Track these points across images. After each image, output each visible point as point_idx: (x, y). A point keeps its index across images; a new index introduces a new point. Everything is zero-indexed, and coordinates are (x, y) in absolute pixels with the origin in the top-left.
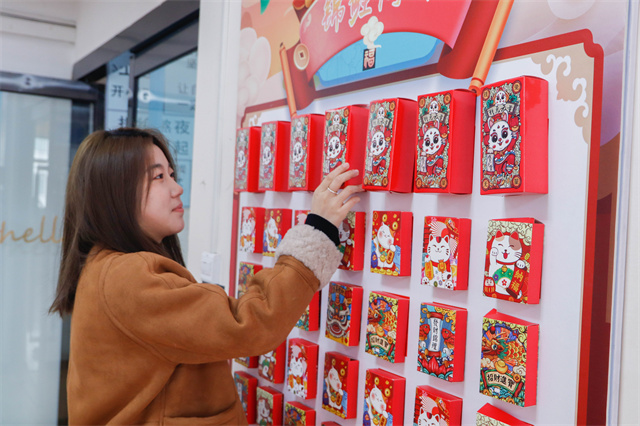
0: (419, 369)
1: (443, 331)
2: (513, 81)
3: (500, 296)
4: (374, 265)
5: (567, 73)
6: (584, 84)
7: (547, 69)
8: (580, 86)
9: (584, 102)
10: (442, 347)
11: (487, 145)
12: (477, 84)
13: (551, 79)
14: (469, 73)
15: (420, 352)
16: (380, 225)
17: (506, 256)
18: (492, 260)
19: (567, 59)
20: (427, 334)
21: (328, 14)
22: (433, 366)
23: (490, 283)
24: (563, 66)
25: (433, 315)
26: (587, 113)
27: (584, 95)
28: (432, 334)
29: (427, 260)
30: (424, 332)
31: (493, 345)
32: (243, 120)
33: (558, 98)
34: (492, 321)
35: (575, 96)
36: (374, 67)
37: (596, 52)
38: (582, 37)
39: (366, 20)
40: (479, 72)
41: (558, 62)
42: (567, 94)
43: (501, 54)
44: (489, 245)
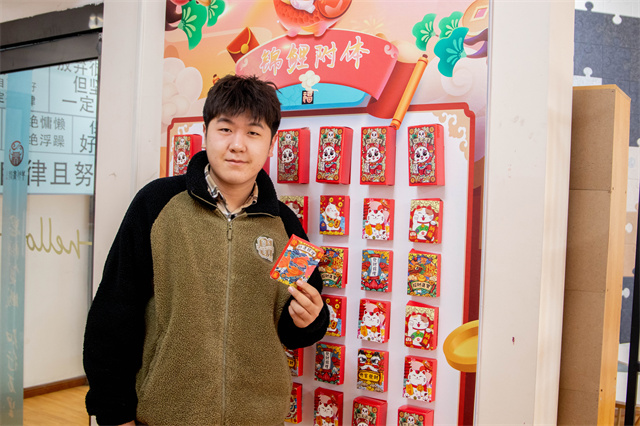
0: (362, 288)
1: (380, 264)
2: (430, 126)
3: (420, 241)
4: (323, 229)
5: (454, 123)
6: (465, 129)
7: (443, 120)
8: (462, 131)
9: (465, 139)
10: (380, 273)
11: (413, 159)
12: (396, 123)
13: (445, 125)
14: (391, 116)
15: (363, 278)
16: (327, 204)
17: (423, 219)
18: (415, 221)
19: (455, 116)
20: (368, 267)
21: (266, 62)
22: (373, 285)
23: (412, 234)
24: (452, 120)
25: (372, 256)
26: (467, 145)
27: (464, 136)
28: (372, 267)
29: (367, 224)
30: (366, 266)
31: (416, 267)
32: (170, 127)
33: (450, 135)
34: (415, 255)
35: (460, 135)
36: (312, 103)
37: (471, 115)
38: (463, 106)
39: (304, 71)
40: (398, 115)
41: (449, 117)
42: (455, 134)
43: (411, 108)
44: (412, 214)
